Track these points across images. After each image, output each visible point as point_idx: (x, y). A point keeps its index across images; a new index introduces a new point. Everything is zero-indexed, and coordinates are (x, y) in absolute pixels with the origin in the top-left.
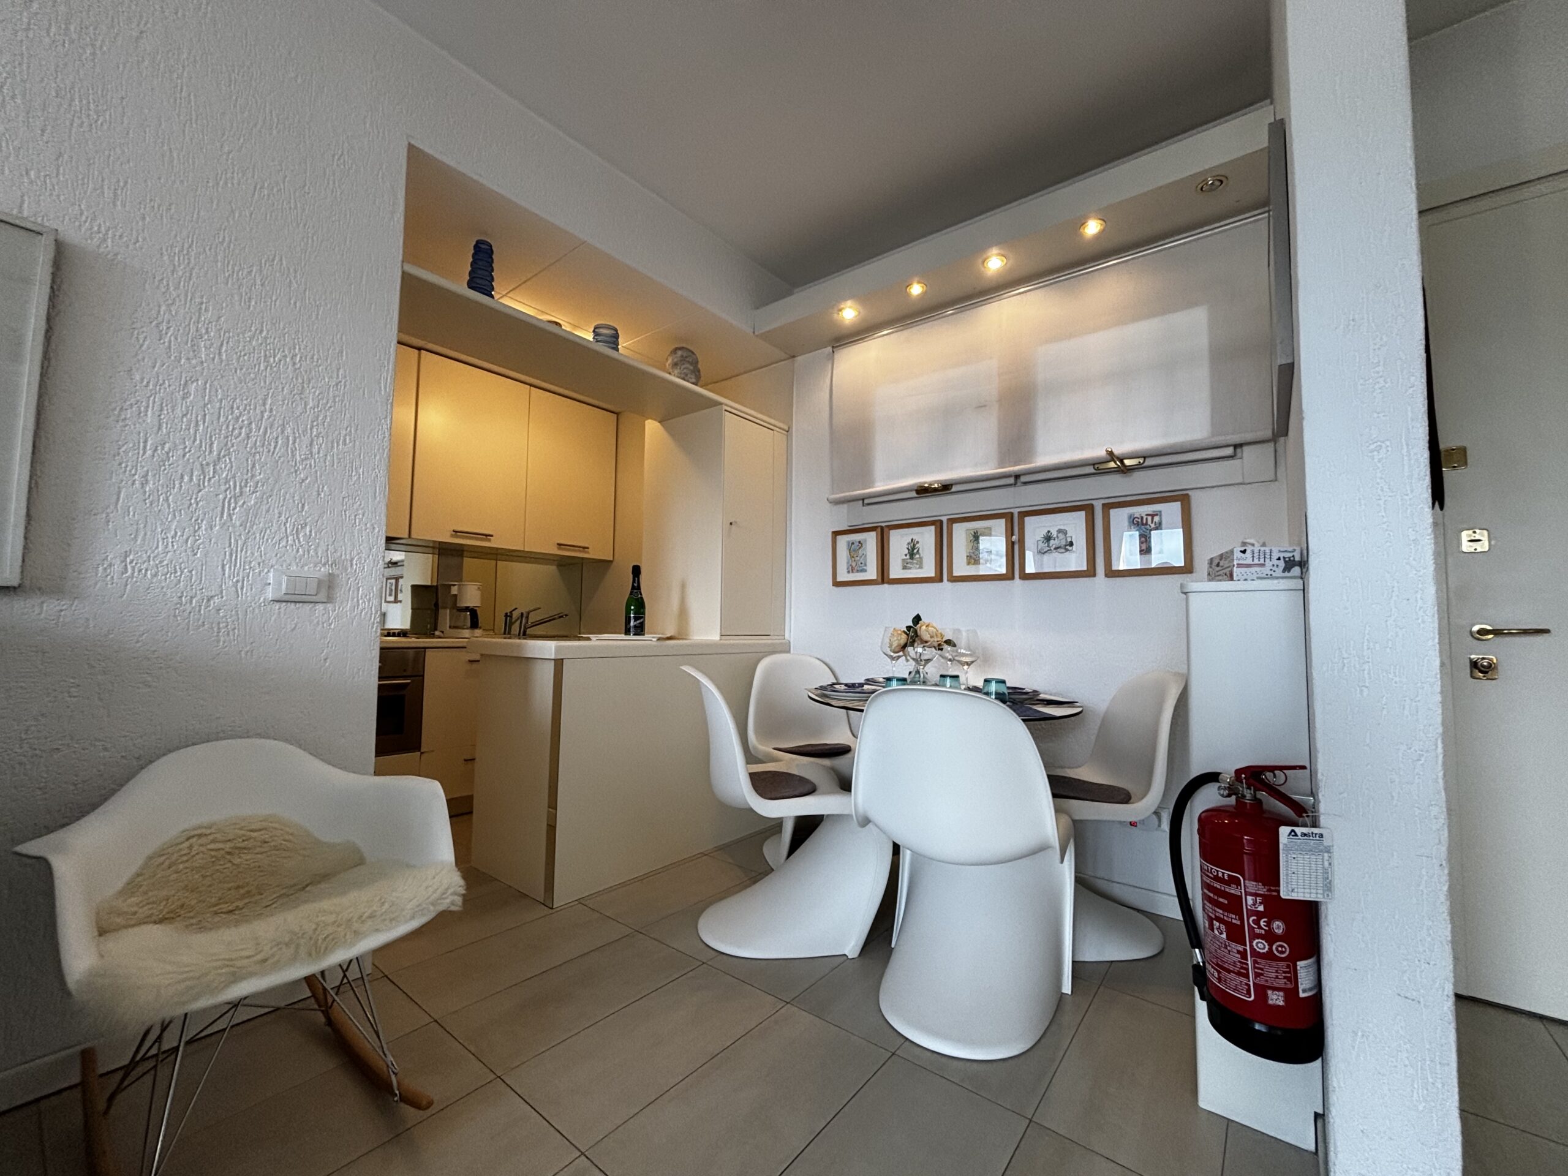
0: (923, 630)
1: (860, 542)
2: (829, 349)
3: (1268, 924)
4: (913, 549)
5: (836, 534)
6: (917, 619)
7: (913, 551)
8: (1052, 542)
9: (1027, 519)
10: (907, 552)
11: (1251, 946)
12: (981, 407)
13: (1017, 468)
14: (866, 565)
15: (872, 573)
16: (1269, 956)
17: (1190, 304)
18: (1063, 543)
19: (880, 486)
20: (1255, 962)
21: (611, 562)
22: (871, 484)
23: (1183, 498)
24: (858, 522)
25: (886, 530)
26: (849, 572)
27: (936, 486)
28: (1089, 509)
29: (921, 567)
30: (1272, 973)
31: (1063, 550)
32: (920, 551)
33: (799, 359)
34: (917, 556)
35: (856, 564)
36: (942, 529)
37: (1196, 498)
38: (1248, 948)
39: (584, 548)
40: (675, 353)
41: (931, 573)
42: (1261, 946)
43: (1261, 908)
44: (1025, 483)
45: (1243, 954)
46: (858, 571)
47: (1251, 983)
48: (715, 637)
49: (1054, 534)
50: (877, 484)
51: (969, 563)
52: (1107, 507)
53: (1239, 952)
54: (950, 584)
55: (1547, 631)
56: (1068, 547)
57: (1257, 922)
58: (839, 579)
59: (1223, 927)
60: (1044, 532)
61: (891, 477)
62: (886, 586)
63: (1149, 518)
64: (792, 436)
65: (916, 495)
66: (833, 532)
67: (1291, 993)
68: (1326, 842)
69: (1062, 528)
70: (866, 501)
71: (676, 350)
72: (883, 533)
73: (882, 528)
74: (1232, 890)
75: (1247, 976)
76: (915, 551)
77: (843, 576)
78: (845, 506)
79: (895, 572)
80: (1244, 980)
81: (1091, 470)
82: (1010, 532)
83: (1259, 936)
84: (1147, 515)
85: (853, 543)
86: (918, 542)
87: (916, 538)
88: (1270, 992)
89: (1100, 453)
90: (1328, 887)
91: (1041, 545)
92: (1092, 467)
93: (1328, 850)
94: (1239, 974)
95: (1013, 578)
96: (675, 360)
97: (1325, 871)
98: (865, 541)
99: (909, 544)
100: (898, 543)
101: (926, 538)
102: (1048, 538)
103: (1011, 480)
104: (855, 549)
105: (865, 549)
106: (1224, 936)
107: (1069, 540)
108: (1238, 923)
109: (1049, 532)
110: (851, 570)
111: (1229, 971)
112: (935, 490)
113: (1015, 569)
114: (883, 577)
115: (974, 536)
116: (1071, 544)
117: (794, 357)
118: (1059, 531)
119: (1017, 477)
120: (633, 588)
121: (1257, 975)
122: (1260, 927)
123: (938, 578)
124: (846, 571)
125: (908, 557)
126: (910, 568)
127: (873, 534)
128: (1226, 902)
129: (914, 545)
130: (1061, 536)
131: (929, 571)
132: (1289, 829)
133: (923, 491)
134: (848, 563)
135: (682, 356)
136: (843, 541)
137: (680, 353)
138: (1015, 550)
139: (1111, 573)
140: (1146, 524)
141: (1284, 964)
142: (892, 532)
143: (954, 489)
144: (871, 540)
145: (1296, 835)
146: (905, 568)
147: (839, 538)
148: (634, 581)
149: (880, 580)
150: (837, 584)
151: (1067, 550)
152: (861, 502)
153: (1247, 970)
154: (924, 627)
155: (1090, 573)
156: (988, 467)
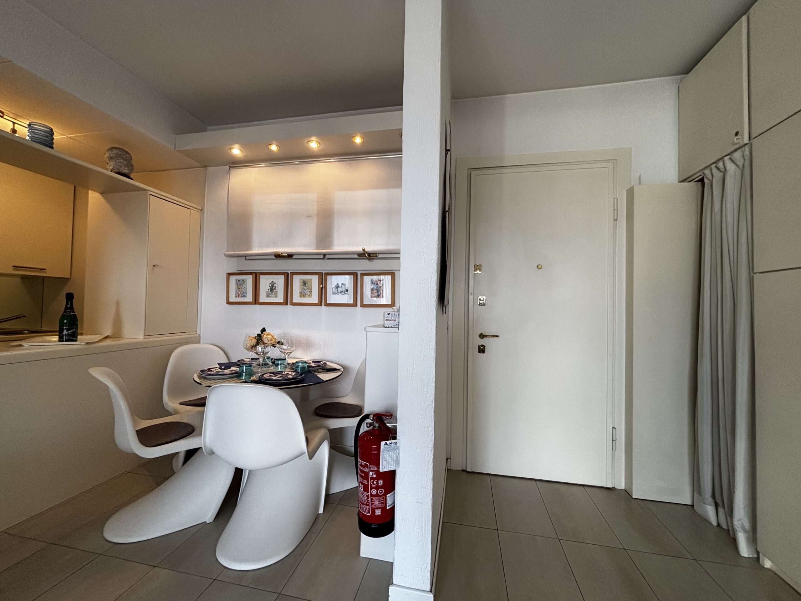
0: (265, 338)
1: (243, 280)
2: (228, 167)
3: (377, 482)
4: (273, 286)
5: (229, 274)
6: (263, 330)
7: (272, 288)
8: (339, 289)
9: (328, 277)
10: (269, 288)
11: (371, 492)
12: (309, 216)
13: (324, 251)
14: (246, 294)
15: (249, 298)
16: (377, 495)
18: (344, 290)
19: (256, 250)
20: (372, 499)
21: (69, 279)
22: (250, 248)
23: (392, 274)
24: (243, 269)
25: (258, 275)
26: (236, 297)
27: (285, 255)
28: (355, 275)
29: (276, 297)
30: (378, 502)
31: (343, 293)
32: (276, 288)
33: (209, 168)
34: (275, 291)
35: (241, 293)
36: (288, 278)
37: (397, 274)
38: (370, 494)
39: (41, 269)
40: (112, 151)
41: (282, 301)
42: (374, 492)
43: (375, 476)
44: (329, 259)
45: (368, 496)
46: (242, 297)
47: (370, 508)
48: (140, 337)
49: (340, 285)
50: (254, 249)
51: (301, 296)
52: (363, 274)
53: (367, 496)
54: (291, 306)
55: (497, 336)
56: (346, 292)
57: (373, 482)
58: (231, 301)
59: (362, 485)
60: (336, 284)
61: (260, 246)
62: (258, 305)
63: (379, 281)
64: (204, 213)
65: (274, 258)
66: (227, 273)
67: (384, 509)
68: (398, 445)
69: (344, 282)
70: (247, 258)
71: (111, 149)
72: (256, 276)
73: (256, 274)
74: (366, 470)
75: (368, 505)
76: (274, 288)
77: (233, 299)
78: (235, 259)
79: (263, 298)
80: (367, 507)
81: (356, 256)
82: (321, 282)
83: (374, 488)
84: (378, 280)
85: (239, 281)
86: (275, 283)
87: (274, 281)
88: (376, 510)
89: (360, 249)
90: (397, 464)
91: (334, 290)
92: (357, 255)
93: (398, 448)
94: (366, 505)
95: (321, 305)
96: (112, 155)
97: (397, 457)
98: (246, 279)
99: (270, 284)
100: (265, 283)
101: (280, 281)
102: (337, 287)
103: (322, 257)
104: (240, 284)
105: (246, 285)
106: (362, 490)
107: (346, 288)
108: (367, 483)
109: (338, 284)
110: (238, 295)
111: (363, 504)
112: (284, 257)
113: (322, 301)
114: (256, 301)
115: (304, 283)
116: (347, 291)
117: (206, 167)
118: (342, 284)
119: (324, 255)
120: (66, 308)
121: (372, 504)
122: (374, 484)
123: (286, 303)
124: (234, 296)
125: (270, 291)
126: (270, 297)
127: (251, 276)
128: (363, 475)
129: (273, 285)
130: (343, 286)
131: (280, 299)
132: (385, 442)
133: (278, 256)
134: (236, 292)
135: (117, 154)
136: (233, 279)
137: (115, 151)
138: (322, 292)
139: (363, 306)
140: (378, 284)
141: (381, 498)
142: (262, 277)
143: (294, 257)
144: (249, 280)
145: (387, 444)
146: (268, 296)
147: (231, 277)
148: (67, 304)
149: (254, 302)
150: (229, 303)
151: (345, 293)
152: (244, 258)
153: (369, 503)
154: (265, 336)
155: (355, 305)
156: (312, 249)
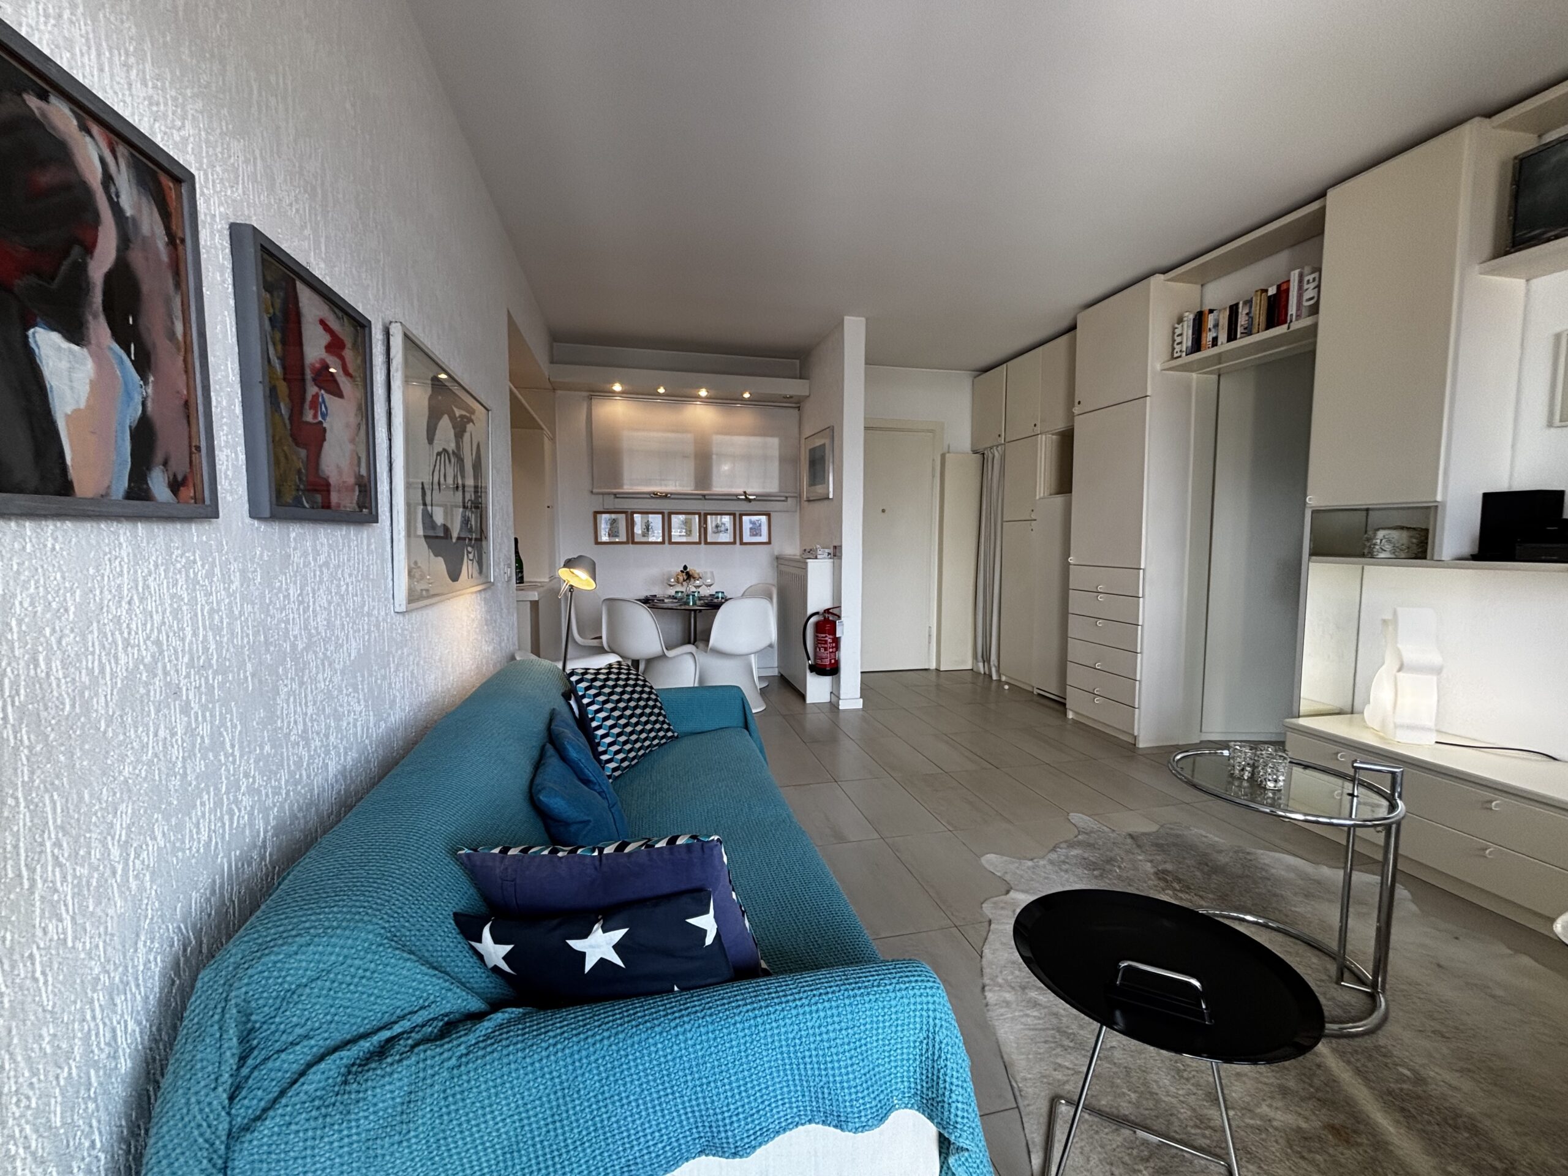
1: (614, 519)
2: (587, 395)
3: (831, 645)
6: (685, 567)
7: (648, 527)
8: (718, 528)
9: (710, 516)
10: (644, 527)
12: (685, 457)
13: (703, 492)
14: (619, 533)
15: (623, 538)
16: (831, 653)
17: (772, 436)
18: (723, 529)
22: (621, 486)
23: (768, 515)
24: (613, 507)
25: (632, 514)
26: (606, 537)
27: (663, 494)
28: (733, 515)
29: (653, 536)
30: (832, 657)
31: (723, 532)
32: (652, 527)
33: (559, 392)
34: (651, 530)
35: (611, 532)
36: (665, 517)
37: (773, 514)
41: (659, 540)
42: (829, 651)
43: (830, 641)
44: (709, 499)
46: (614, 536)
47: (826, 661)
49: (720, 524)
50: (626, 487)
51: (680, 536)
52: (741, 515)
54: (669, 545)
56: (725, 531)
58: (599, 540)
60: (716, 523)
61: (634, 485)
62: (633, 545)
64: (555, 443)
65: (649, 497)
66: (595, 512)
67: (835, 660)
68: (843, 623)
70: (619, 496)
72: (630, 515)
73: (628, 512)
76: (650, 527)
77: (602, 539)
78: (602, 497)
79: (637, 537)
82: (701, 521)
83: (830, 648)
84: (756, 520)
85: (609, 520)
86: (651, 522)
87: (650, 520)
88: (830, 661)
89: (741, 491)
90: (842, 634)
91: (714, 529)
95: (701, 544)
97: (842, 628)
98: (618, 518)
99: (646, 523)
100: (639, 522)
101: (656, 521)
102: (717, 526)
103: (701, 497)
104: (610, 524)
105: (618, 524)
106: (824, 651)
107: (726, 528)
109: (718, 523)
110: (608, 535)
112: (661, 496)
113: (703, 539)
114: (630, 541)
115: (683, 522)
116: (727, 530)
117: (555, 390)
118: (722, 523)
119: (704, 496)
123: (663, 542)
124: (604, 535)
125: (645, 530)
126: (646, 536)
127: (624, 516)
129: (649, 523)
130: (723, 526)
131: (657, 538)
132: (836, 621)
133: (655, 495)
134: (606, 531)
136: (601, 518)
138: (703, 531)
139: (742, 543)
140: (755, 523)
141: (834, 654)
142: (635, 516)
143: (670, 496)
144: (622, 519)
146: (644, 536)
147: (598, 516)
149: (628, 542)
150: (597, 543)
152: (614, 496)
153: (828, 657)
155: (734, 543)
156: (689, 489)
